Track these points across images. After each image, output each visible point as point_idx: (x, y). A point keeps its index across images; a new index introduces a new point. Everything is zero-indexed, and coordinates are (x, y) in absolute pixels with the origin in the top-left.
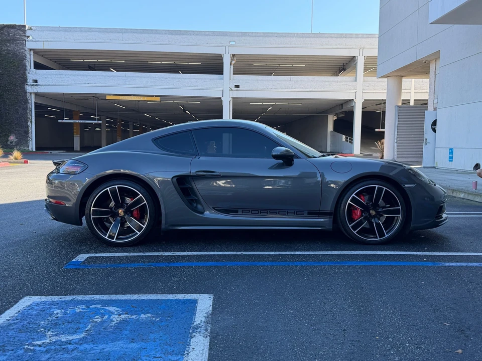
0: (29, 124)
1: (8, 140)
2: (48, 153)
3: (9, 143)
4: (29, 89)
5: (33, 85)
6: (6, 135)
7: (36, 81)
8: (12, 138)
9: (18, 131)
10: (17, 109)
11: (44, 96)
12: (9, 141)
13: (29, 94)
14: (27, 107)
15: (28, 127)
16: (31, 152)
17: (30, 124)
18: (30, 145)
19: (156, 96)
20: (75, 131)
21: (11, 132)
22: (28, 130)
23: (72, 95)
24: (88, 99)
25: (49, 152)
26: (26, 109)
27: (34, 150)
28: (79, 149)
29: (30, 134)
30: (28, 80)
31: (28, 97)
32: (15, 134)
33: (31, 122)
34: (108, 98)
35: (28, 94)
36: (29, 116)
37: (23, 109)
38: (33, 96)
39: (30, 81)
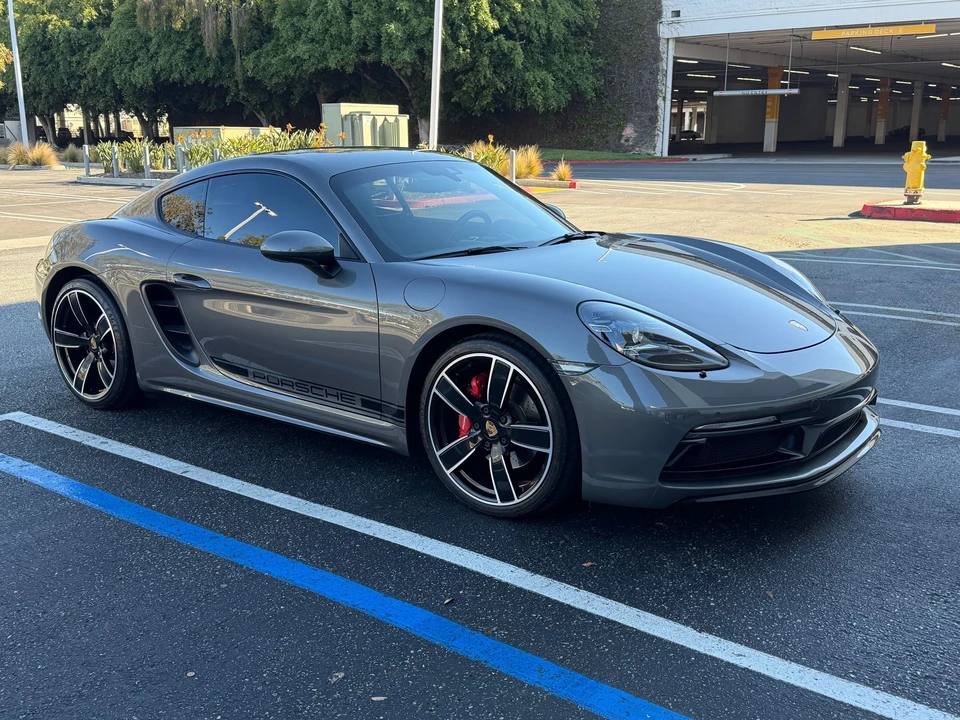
0: (660, 102)
1: (621, 136)
2: (688, 159)
3: (622, 141)
4: (665, 31)
5: (673, 22)
6: (619, 126)
7: (677, 14)
8: (629, 131)
9: (639, 117)
10: (641, 74)
11: (698, 43)
12: (624, 138)
13: (665, 42)
14: (658, 68)
15: (656, 108)
16: (658, 158)
17: (662, 102)
18: (659, 145)
19: (927, 22)
20: (768, 110)
21: (627, 121)
22: (656, 116)
23: (751, 35)
24: (785, 42)
25: (691, 157)
26: (655, 72)
27: (665, 154)
28: (772, 148)
29: (660, 124)
30: (664, 13)
31: (662, 48)
32: (634, 124)
33: (664, 99)
34: (816, 36)
35: (663, 42)
36: (660, 87)
37: (651, 73)
38: (672, 44)
39: (667, 16)
